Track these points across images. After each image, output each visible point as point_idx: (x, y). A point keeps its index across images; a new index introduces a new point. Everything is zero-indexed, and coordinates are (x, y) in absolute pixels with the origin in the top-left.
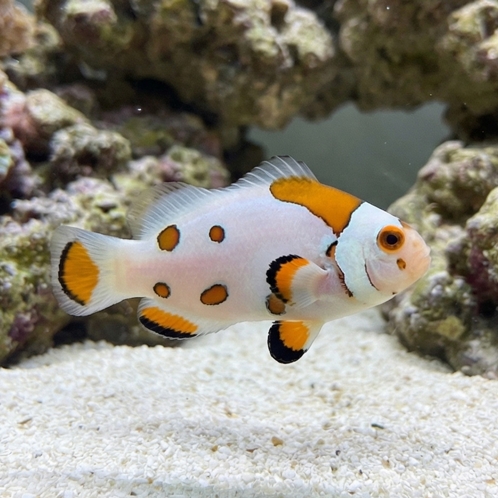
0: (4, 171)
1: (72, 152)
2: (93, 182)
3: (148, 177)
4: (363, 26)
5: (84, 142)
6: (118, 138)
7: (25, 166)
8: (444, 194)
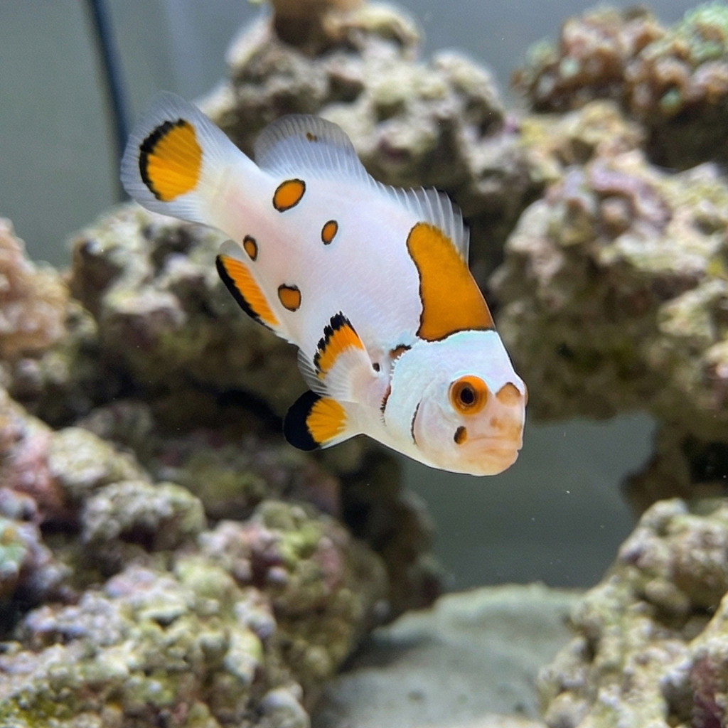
0: (13, 565)
1: (115, 526)
2: (145, 574)
3: (228, 560)
4: (531, 317)
5: (134, 507)
6: (184, 497)
7: (44, 555)
8: (657, 587)
